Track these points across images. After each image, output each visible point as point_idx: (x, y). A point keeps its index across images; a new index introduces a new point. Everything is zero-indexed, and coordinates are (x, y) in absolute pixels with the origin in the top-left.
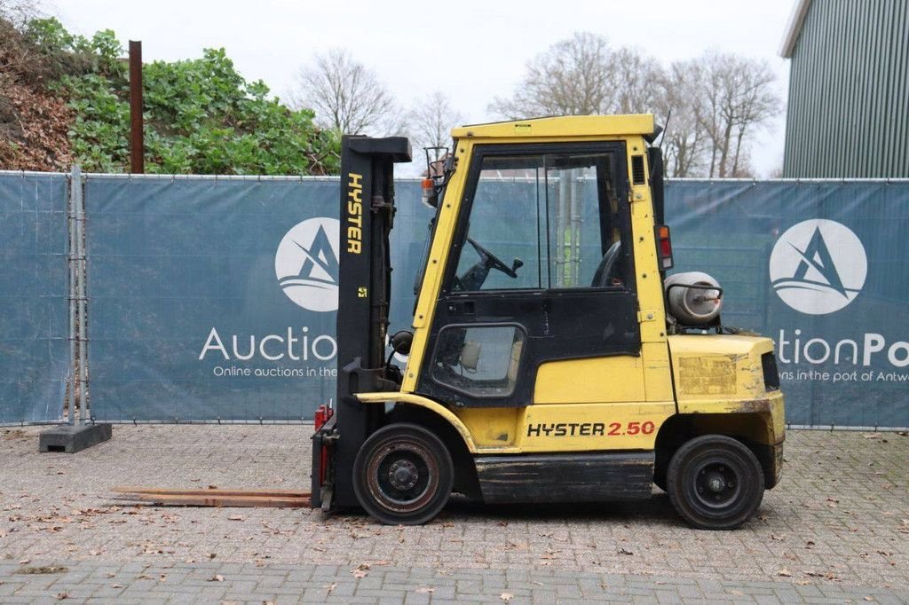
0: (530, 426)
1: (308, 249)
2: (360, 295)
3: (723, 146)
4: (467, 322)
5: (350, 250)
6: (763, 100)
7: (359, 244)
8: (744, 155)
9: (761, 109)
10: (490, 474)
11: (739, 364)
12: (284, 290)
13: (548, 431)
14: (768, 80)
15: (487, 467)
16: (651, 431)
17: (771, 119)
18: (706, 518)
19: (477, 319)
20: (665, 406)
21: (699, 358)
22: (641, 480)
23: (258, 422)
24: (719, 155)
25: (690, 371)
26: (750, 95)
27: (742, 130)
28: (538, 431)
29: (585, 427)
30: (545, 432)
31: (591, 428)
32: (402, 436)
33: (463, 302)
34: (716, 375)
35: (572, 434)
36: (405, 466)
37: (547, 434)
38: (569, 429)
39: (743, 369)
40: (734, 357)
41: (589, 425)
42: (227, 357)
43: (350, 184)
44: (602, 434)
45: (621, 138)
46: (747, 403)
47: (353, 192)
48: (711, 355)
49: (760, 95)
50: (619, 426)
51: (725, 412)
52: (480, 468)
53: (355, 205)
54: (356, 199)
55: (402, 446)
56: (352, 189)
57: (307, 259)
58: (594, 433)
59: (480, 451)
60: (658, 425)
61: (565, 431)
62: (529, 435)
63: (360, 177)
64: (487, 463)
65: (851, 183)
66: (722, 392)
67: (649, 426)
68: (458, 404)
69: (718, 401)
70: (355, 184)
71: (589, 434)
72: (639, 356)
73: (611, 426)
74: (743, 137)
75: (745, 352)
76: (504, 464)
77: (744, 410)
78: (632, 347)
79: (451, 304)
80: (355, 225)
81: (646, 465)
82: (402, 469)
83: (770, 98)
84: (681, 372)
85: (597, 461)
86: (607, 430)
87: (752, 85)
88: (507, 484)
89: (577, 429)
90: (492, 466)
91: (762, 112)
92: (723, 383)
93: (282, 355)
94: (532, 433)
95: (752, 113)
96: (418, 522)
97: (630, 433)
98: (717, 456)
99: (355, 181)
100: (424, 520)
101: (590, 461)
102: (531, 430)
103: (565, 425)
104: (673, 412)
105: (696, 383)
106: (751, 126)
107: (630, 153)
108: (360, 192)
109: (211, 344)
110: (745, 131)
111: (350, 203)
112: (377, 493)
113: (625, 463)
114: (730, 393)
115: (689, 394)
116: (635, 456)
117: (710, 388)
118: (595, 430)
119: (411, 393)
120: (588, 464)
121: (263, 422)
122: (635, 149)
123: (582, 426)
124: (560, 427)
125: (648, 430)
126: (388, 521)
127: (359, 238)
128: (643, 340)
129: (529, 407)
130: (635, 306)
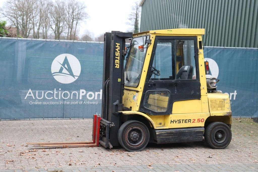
0: (171, 120)
1: (62, 64)
2: (118, 81)
3: (71, 27)
4: (153, 90)
5: (116, 67)
6: (83, 13)
7: (119, 65)
8: (77, 30)
9: (82, 16)
10: (160, 135)
11: (226, 102)
12: (54, 77)
13: (176, 122)
14: (84, 8)
15: (159, 133)
16: (203, 121)
17: (85, 19)
18: (217, 146)
19: (157, 89)
20: (207, 114)
21: (216, 100)
22: (201, 135)
23: (43, 119)
24: (70, 30)
25: (213, 104)
26: (79, 12)
27: (77, 22)
28: (173, 122)
29: (186, 121)
30: (175, 122)
31: (188, 121)
32: (135, 124)
33: (153, 83)
34: (220, 105)
35: (183, 123)
36: (135, 133)
37: (176, 123)
38: (182, 121)
39: (227, 103)
40: (224, 100)
41: (187, 120)
42: (34, 98)
43: (116, 47)
44: (190, 122)
45: (196, 36)
46: (228, 113)
47: (117, 49)
48: (219, 99)
49: (82, 12)
50: (195, 120)
51: (222, 115)
52: (157, 133)
53: (118, 53)
54: (118, 51)
55: (135, 128)
56: (117, 48)
57: (61, 67)
58: (188, 122)
59: (157, 128)
60: (205, 119)
61: (180, 122)
62: (171, 123)
63: (119, 44)
64: (159, 132)
65: (215, 48)
66: (221, 110)
67: (203, 120)
68: (151, 114)
69: (220, 112)
70: (118, 46)
71: (187, 122)
72: (200, 99)
73: (193, 120)
74: (77, 24)
75: (227, 98)
76: (164, 132)
77: (227, 115)
78: (198, 97)
79: (149, 84)
80: (117, 59)
81: (202, 131)
82: (135, 134)
83: (85, 13)
84: (211, 104)
85: (189, 130)
86: (192, 121)
87: (80, 9)
88: (164, 138)
89: (184, 121)
90: (161, 133)
91: (83, 17)
92: (221, 107)
93: (52, 97)
94: (172, 122)
95: (80, 17)
96: (139, 150)
97: (198, 122)
98: (220, 128)
99: (118, 45)
100: (141, 150)
101: (187, 130)
102: (171, 122)
103: (180, 120)
104: (209, 116)
105: (215, 107)
106: (79, 21)
107: (198, 40)
108: (119, 49)
109: (29, 94)
110: (78, 23)
111: (116, 52)
112: (127, 142)
113: (196, 131)
114: (223, 110)
115: (213, 110)
116: (199, 128)
117: (218, 108)
118: (189, 121)
119: (138, 111)
120: (187, 131)
121: (44, 119)
122: (200, 39)
123: (185, 120)
124: (179, 121)
125: (202, 121)
126: (131, 151)
127: (119, 63)
128: (201, 95)
129: (171, 115)
130: (200, 85)
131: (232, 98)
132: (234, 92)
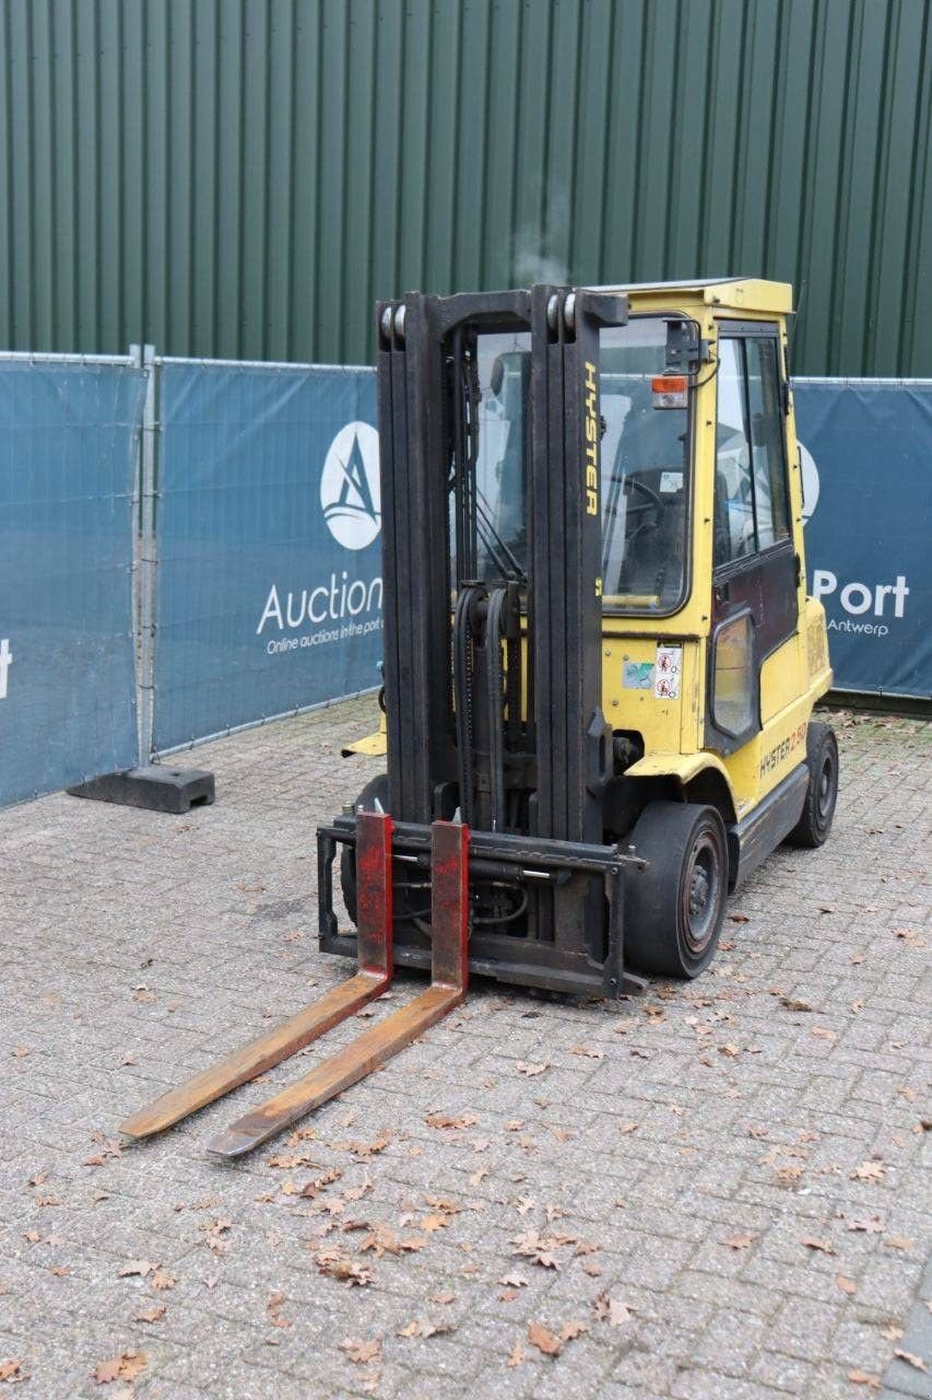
131: (885, 610)
132: (894, 584)
